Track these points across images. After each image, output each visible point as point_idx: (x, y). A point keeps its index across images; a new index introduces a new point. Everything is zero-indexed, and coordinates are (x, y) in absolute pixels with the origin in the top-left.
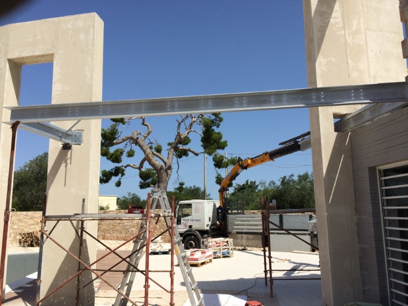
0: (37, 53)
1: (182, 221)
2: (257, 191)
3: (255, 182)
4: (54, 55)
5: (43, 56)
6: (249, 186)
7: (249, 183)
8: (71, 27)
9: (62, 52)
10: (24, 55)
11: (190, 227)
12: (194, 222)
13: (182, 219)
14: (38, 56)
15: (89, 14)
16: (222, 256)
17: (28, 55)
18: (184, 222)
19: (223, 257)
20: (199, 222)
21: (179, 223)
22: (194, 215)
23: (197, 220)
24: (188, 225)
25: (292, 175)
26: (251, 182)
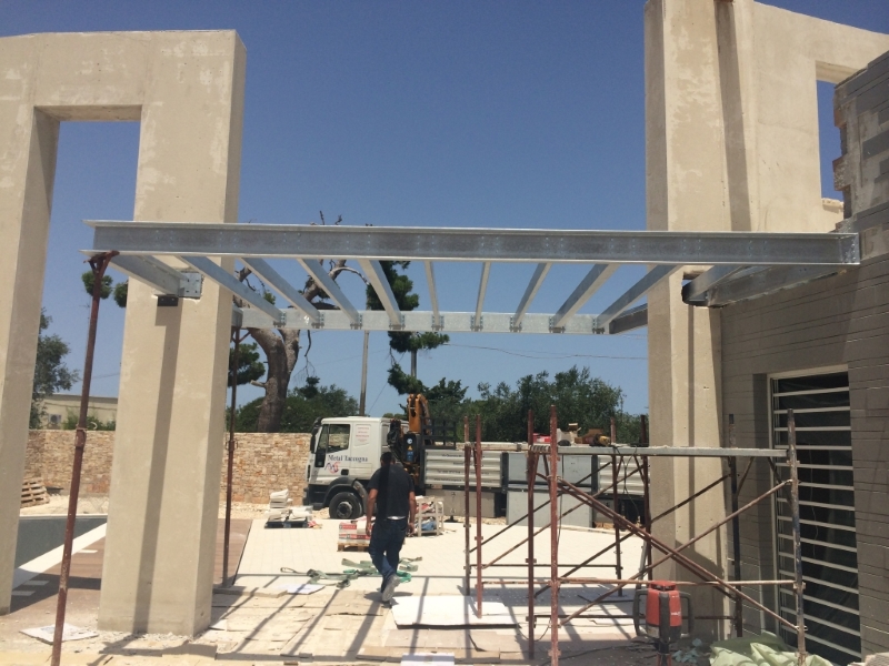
0: (104, 101)
1: (327, 460)
2: (461, 402)
3: (459, 383)
4: (143, 110)
5: (115, 108)
6: (445, 392)
7: (446, 386)
8: (181, 55)
9: (160, 104)
10: (73, 102)
11: (345, 472)
12: (353, 463)
13: (327, 455)
14: (104, 108)
15: (221, 32)
16: (420, 533)
17: (84, 103)
18: (333, 463)
19: (424, 535)
20: (363, 464)
21: (320, 464)
22: (355, 448)
23: (359, 460)
24: (340, 469)
25: (545, 374)
26: (451, 383)
